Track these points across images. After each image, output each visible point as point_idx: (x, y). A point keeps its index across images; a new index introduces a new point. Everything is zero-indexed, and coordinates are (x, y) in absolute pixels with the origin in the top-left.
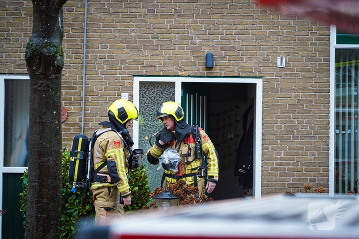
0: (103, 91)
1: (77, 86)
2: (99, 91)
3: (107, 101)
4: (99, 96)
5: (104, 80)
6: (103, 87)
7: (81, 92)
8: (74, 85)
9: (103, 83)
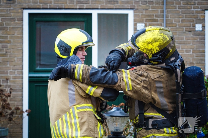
0: (181, 23)
1: (159, 19)
2: (177, 23)
3: (184, 31)
4: (177, 27)
5: (181, 14)
6: (181, 19)
7: (162, 23)
8: (157, 18)
9: (181, 16)
